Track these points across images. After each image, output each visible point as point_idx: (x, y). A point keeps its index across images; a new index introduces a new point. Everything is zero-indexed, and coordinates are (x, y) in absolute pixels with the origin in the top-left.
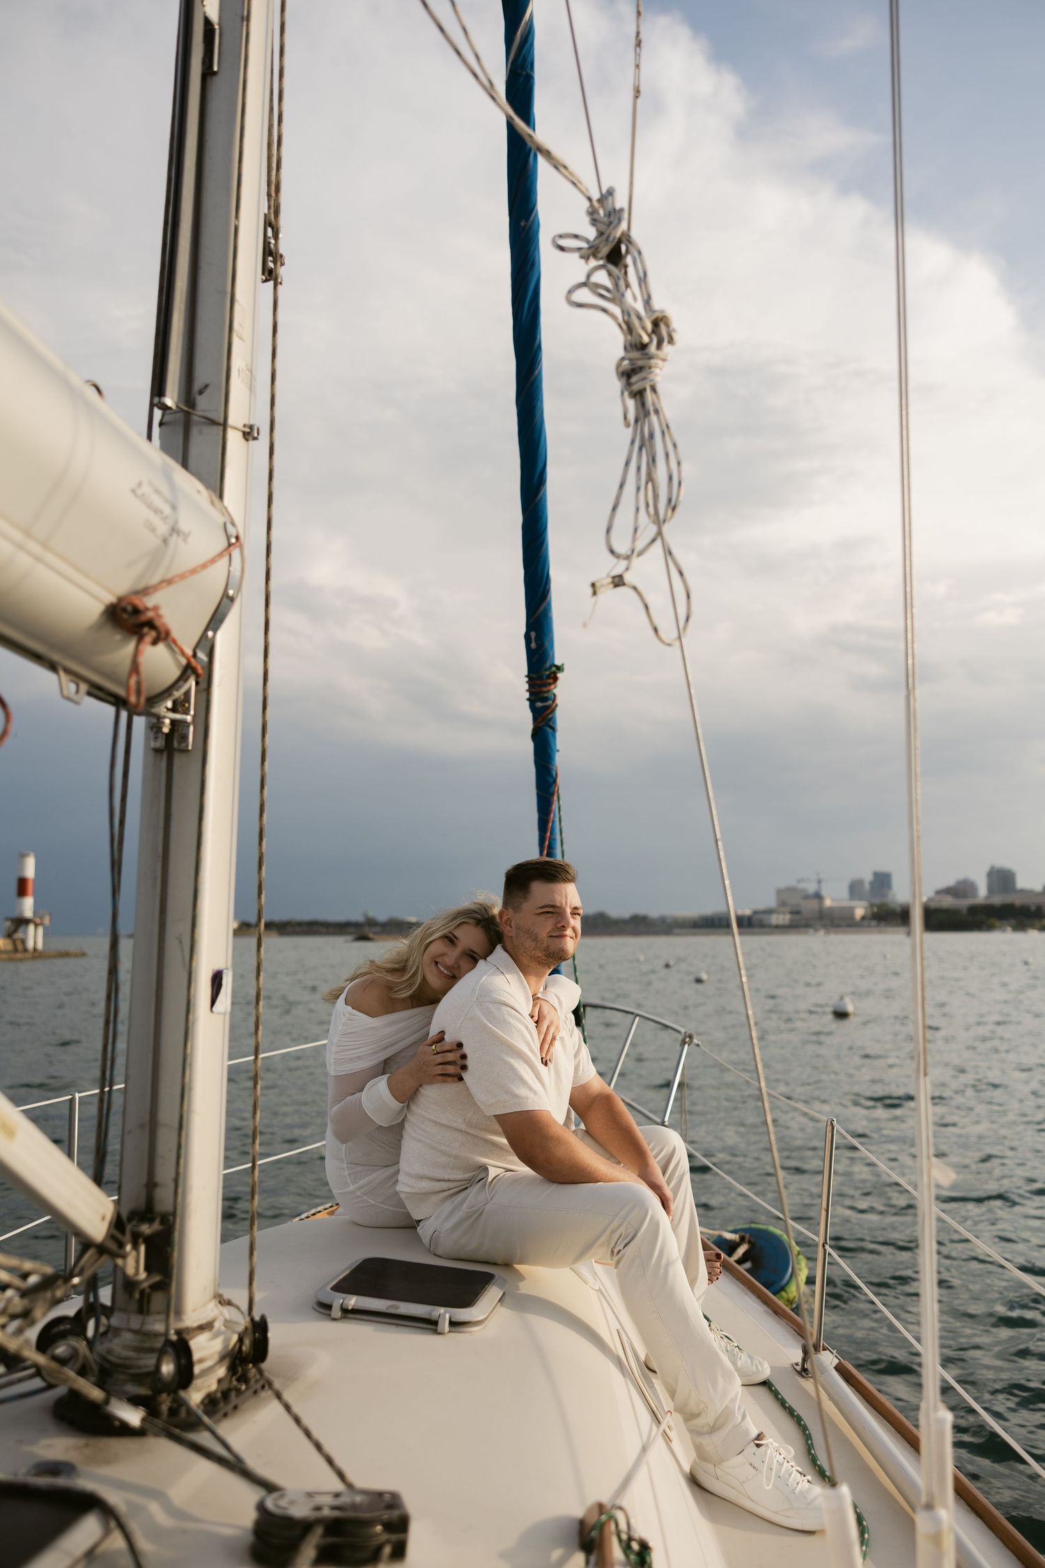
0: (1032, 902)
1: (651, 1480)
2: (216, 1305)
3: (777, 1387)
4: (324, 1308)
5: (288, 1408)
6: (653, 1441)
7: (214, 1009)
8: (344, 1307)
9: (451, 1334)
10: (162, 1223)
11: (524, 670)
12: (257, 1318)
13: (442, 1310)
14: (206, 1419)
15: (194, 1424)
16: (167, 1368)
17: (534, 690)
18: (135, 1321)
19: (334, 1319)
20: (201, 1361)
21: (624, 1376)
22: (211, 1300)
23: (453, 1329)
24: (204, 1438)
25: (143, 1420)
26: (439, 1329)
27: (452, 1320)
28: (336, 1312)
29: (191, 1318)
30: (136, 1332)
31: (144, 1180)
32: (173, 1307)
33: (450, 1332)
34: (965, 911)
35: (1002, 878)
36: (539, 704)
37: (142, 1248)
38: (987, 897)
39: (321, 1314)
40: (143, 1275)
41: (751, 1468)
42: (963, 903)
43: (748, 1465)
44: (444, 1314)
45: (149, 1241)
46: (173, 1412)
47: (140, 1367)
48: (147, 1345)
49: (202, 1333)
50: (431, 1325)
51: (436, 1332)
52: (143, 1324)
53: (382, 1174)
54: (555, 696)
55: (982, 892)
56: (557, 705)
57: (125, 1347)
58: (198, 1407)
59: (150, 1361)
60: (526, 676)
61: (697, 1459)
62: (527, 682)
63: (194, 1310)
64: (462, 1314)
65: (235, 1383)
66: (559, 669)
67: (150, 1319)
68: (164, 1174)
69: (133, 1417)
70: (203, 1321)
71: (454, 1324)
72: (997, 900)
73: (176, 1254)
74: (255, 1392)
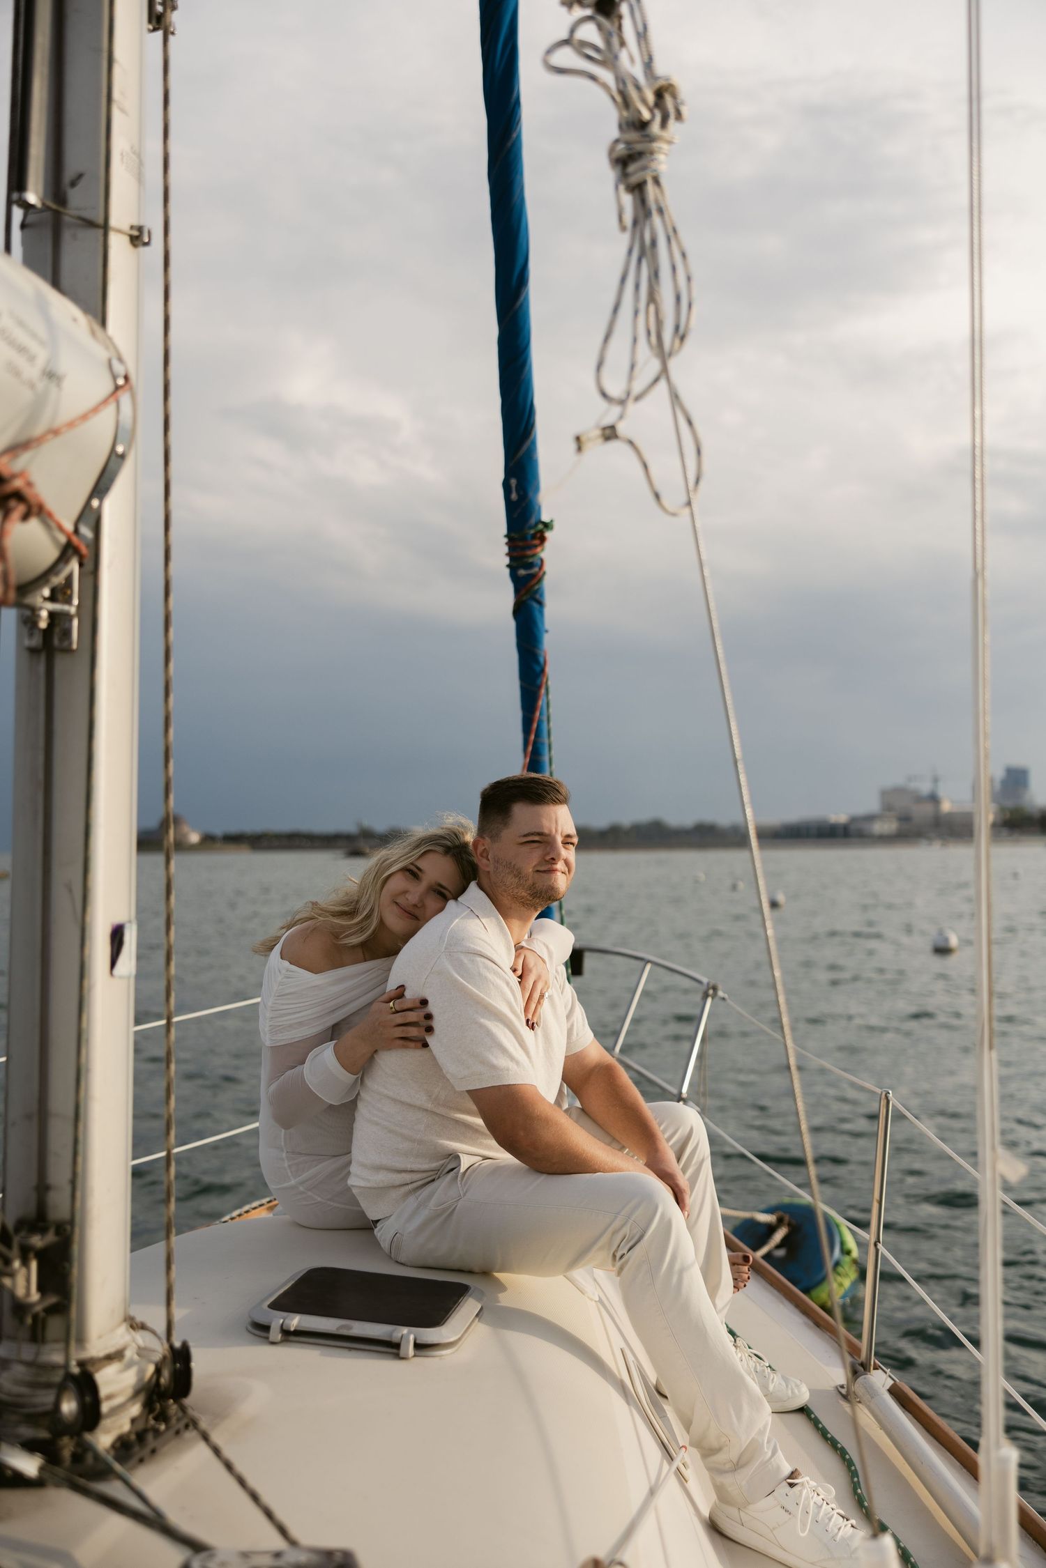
1: (660, 1529)
2: (127, 1330)
3: (816, 1414)
4: (261, 1329)
5: (217, 1451)
6: (663, 1482)
7: (116, 971)
8: (284, 1328)
9: (416, 1359)
10: (58, 1233)
11: (504, 529)
12: (177, 1344)
13: (405, 1330)
14: (117, 1467)
15: (103, 1472)
16: (69, 1407)
17: (515, 554)
18: (28, 1352)
19: (273, 1343)
20: (109, 1397)
21: (628, 1403)
22: (119, 1325)
23: (418, 1353)
24: (114, 1489)
25: (41, 1469)
26: (402, 1353)
27: (418, 1342)
28: (275, 1335)
29: (96, 1346)
30: (29, 1364)
31: (34, 1181)
32: (74, 1334)
33: (415, 1356)
36: (522, 572)
37: (34, 1265)
39: (257, 1337)
40: (35, 1296)
41: (783, 1511)
43: (779, 1507)
44: (408, 1335)
45: (42, 1255)
46: (77, 1458)
47: (35, 1406)
48: (43, 1379)
49: (110, 1364)
50: (391, 1348)
51: (398, 1356)
52: (37, 1354)
53: (327, 1166)
54: (542, 561)
56: (544, 573)
57: (17, 1382)
58: (107, 1451)
59: (47, 1398)
60: (505, 536)
61: (717, 1502)
62: (506, 544)
63: (100, 1337)
64: (430, 1335)
65: (152, 1422)
66: (547, 526)
67: (47, 1348)
68: (58, 1174)
69: (29, 1465)
70: (111, 1349)
71: (419, 1347)
73: (75, 1271)
74: (178, 1433)
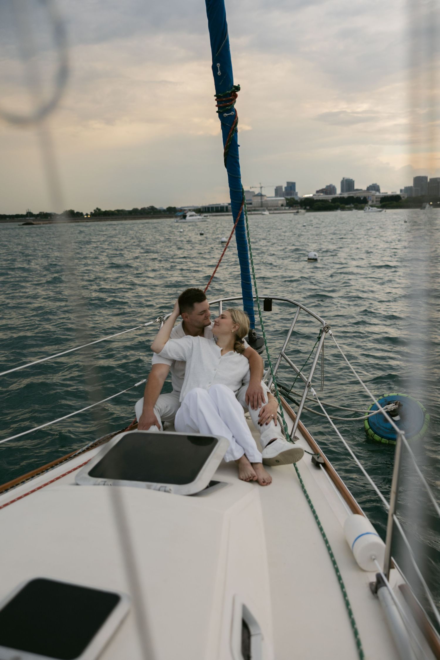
0: (361, 195)
11: (214, 92)
17: (221, 105)
34: (330, 201)
35: (348, 184)
36: (225, 115)
38: (341, 194)
42: (330, 197)
54: (236, 108)
55: (339, 191)
60: (215, 96)
72: (346, 195)
